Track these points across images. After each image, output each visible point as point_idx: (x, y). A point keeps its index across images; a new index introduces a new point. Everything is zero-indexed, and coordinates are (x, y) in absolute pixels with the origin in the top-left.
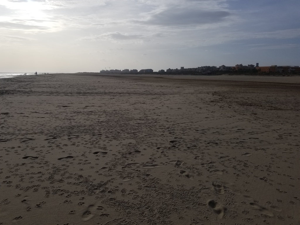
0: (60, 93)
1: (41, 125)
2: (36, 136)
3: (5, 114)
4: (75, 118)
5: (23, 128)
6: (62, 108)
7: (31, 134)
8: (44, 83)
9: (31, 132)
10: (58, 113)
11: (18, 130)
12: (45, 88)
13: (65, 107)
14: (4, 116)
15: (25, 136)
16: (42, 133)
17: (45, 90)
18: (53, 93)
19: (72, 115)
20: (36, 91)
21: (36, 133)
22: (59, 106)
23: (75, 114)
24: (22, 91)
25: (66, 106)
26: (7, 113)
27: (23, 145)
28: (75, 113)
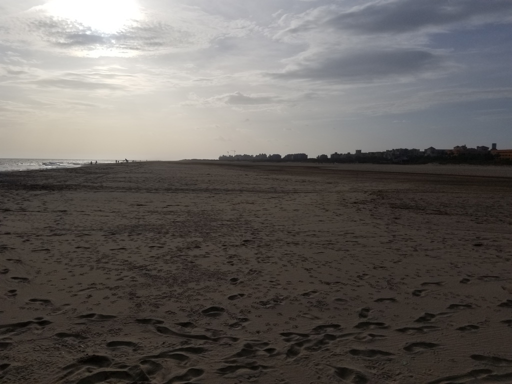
0: (140, 190)
1: (102, 223)
2: (93, 232)
3: (62, 211)
4: (146, 217)
5: (81, 225)
6: (135, 207)
7: (89, 230)
8: (124, 175)
9: (89, 229)
10: (127, 212)
11: (75, 227)
12: (122, 183)
13: (140, 205)
14: (61, 213)
15: (82, 232)
16: (101, 230)
17: (121, 185)
18: (131, 190)
19: (144, 214)
20: (108, 186)
21: (94, 230)
22: (132, 205)
23: (149, 214)
24: (89, 186)
25: (142, 205)
26: (65, 211)
27: (79, 239)
28: (149, 212)
